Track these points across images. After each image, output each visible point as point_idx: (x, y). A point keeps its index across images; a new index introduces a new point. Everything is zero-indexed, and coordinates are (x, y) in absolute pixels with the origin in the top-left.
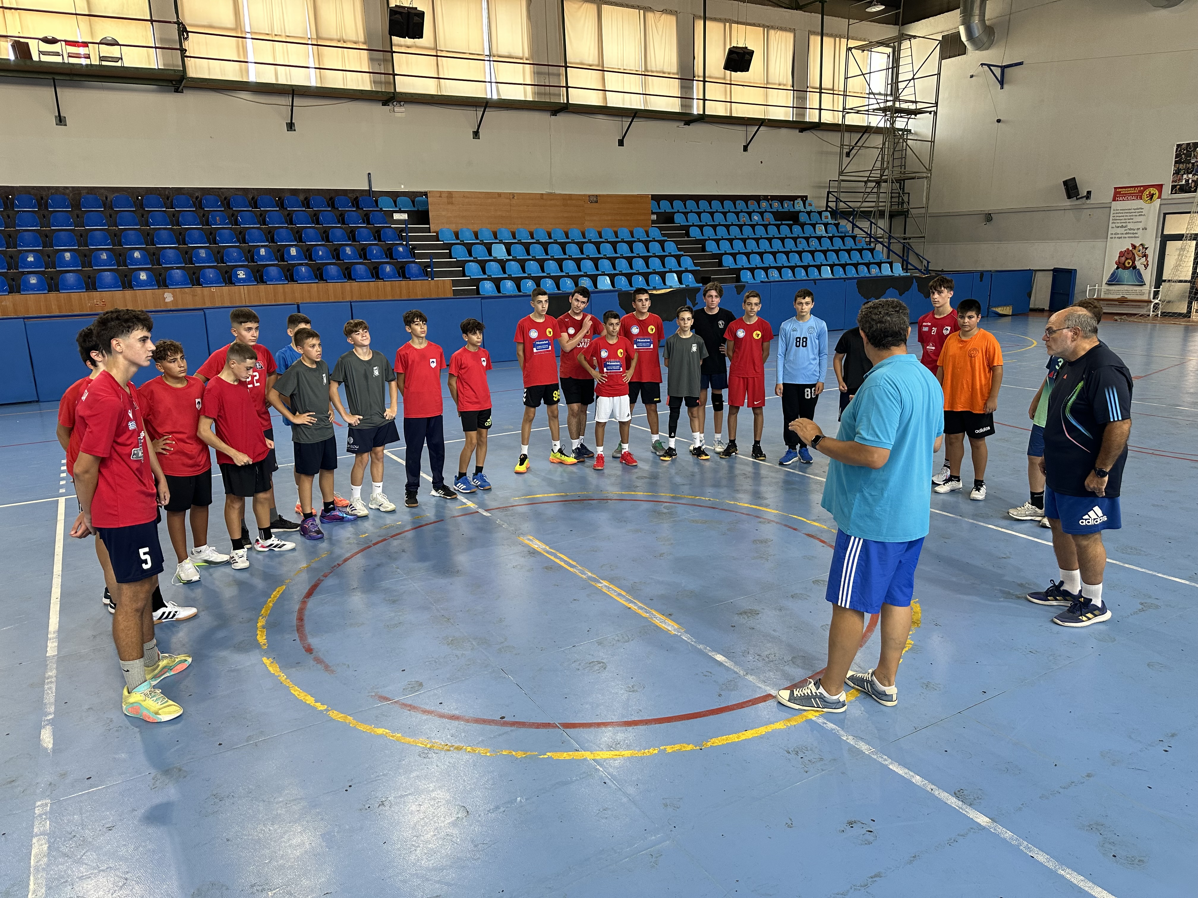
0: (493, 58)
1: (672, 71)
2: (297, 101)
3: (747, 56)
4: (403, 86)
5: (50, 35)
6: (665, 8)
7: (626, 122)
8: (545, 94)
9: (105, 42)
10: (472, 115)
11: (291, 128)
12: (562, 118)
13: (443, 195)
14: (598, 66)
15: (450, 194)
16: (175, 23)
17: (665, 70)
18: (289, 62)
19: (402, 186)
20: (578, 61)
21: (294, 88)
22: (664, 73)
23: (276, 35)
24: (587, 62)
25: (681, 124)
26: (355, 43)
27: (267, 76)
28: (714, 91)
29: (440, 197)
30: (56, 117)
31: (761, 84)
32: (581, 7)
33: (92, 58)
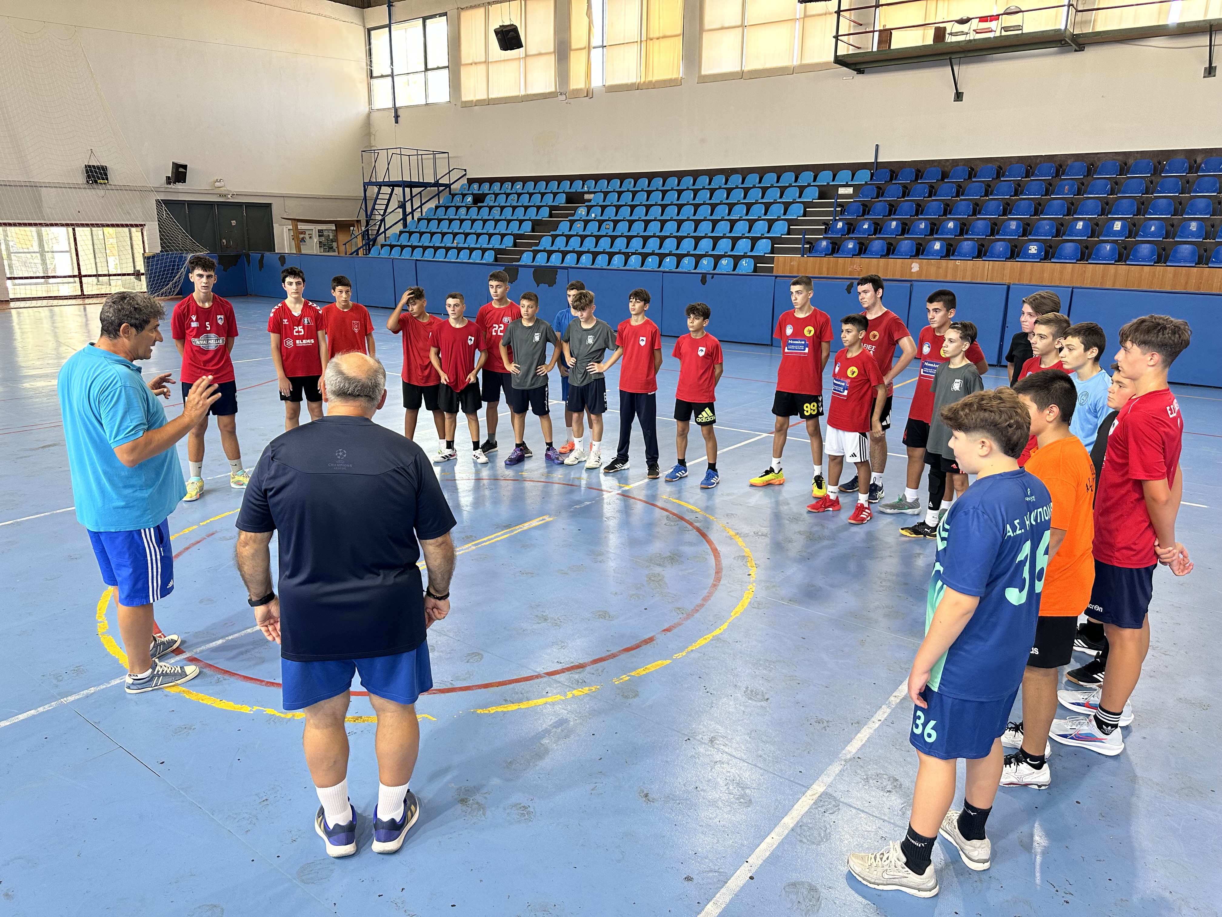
5: (965, 15)
9: (1009, 12)
11: (1209, 74)
30: (954, 94)
33: (996, 29)
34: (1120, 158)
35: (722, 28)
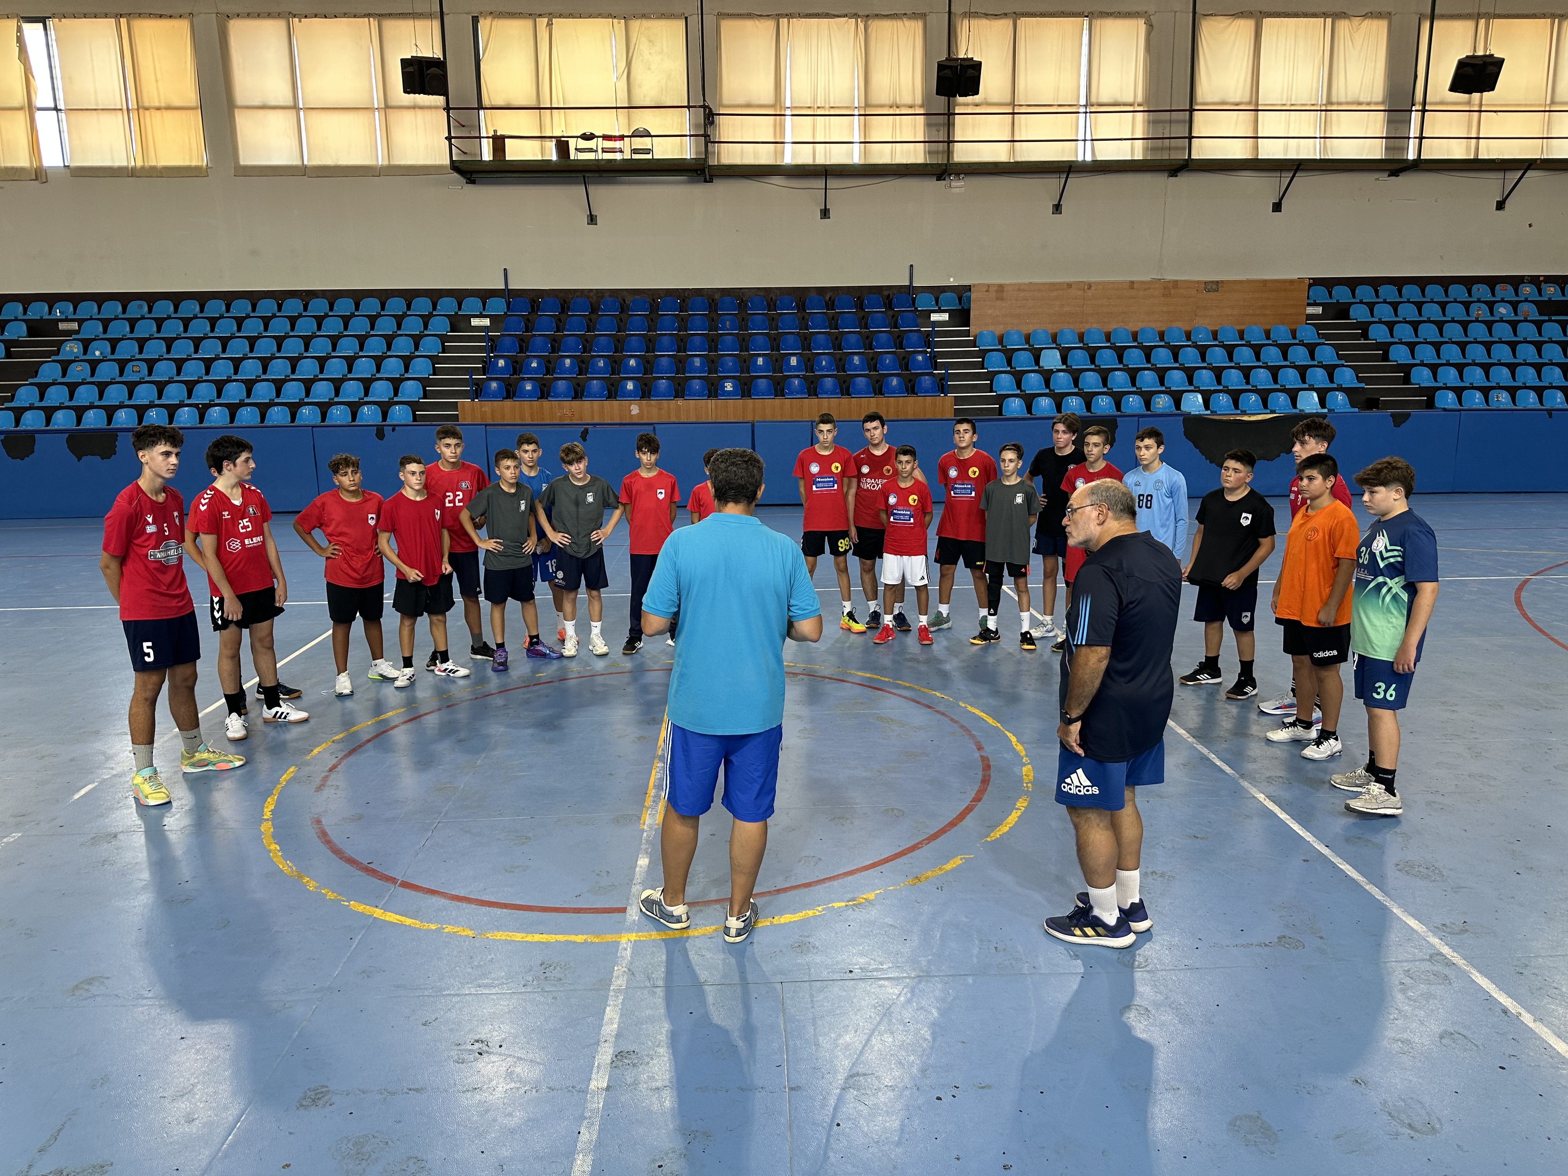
0: (1093, 107)
1: (1375, 100)
2: (833, 183)
3: (1491, 69)
4: (963, 154)
5: (588, 131)
6: (1369, 10)
7: (1286, 177)
8: (1162, 149)
9: (637, 134)
10: (1053, 183)
11: (825, 215)
12: (1184, 180)
13: (991, 289)
14: (1250, 103)
15: (1001, 288)
16: (700, 107)
17: (1362, 100)
18: (830, 138)
19: (952, 280)
20: (1216, 100)
21: (827, 167)
22: (1360, 104)
23: (818, 108)
24: (1232, 100)
25: (1384, 176)
26: (911, 107)
27: (804, 156)
28: (1436, 124)
29: (987, 291)
30: (588, 216)
31: (1540, 105)
32: (1231, 24)
33: (624, 152)
34: (762, 293)
35: (264, 107)
